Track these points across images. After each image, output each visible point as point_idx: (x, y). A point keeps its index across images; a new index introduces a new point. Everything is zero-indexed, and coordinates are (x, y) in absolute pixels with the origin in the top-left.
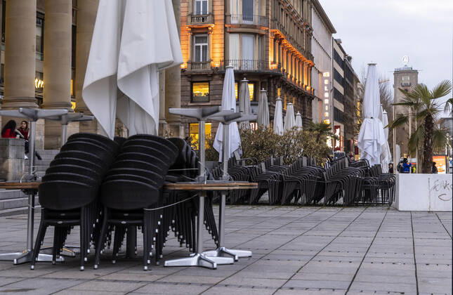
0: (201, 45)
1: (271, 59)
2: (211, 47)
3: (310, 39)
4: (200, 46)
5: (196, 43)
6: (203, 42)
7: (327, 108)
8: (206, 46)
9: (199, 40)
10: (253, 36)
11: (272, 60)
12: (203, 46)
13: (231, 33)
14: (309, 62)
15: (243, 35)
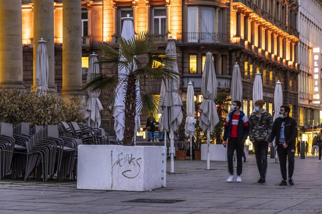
0: (160, 17)
1: (233, 32)
2: (169, 20)
3: (296, 15)
4: (158, 19)
5: (155, 15)
6: (162, 15)
7: (316, 83)
8: (165, 19)
9: (158, 12)
10: (212, 9)
11: (235, 34)
12: (162, 19)
13: (189, 5)
14: (292, 37)
15: (202, 8)
